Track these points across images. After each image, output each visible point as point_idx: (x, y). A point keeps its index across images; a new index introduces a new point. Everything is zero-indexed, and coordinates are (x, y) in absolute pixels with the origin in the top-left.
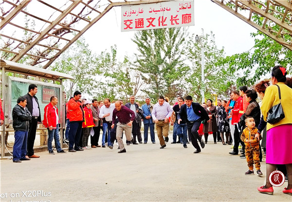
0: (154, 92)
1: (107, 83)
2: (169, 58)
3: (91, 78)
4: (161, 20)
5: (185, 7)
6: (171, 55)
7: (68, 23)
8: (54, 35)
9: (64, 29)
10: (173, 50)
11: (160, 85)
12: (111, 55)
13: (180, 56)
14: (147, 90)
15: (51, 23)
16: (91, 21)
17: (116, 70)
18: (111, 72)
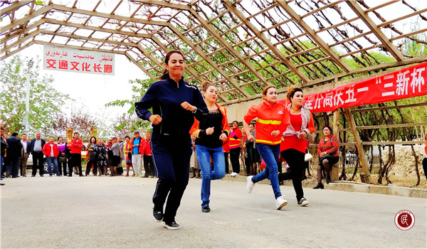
4: (85, 66)
5: (107, 59)
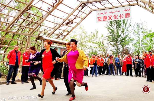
0: (116, 51)
1: (93, 47)
2: (124, 34)
3: (86, 44)
5: (127, 10)
6: (124, 33)
7: (72, 19)
8: (66, 25)
9: (70, 22)
10: (125, 31)
11: (119, 48)
12: (95, 33)
13: (129, 33)
14: (112, 50)
15: (64, 19)
16: (82, 18)
17: (97, 40)
18: (95, 42)
